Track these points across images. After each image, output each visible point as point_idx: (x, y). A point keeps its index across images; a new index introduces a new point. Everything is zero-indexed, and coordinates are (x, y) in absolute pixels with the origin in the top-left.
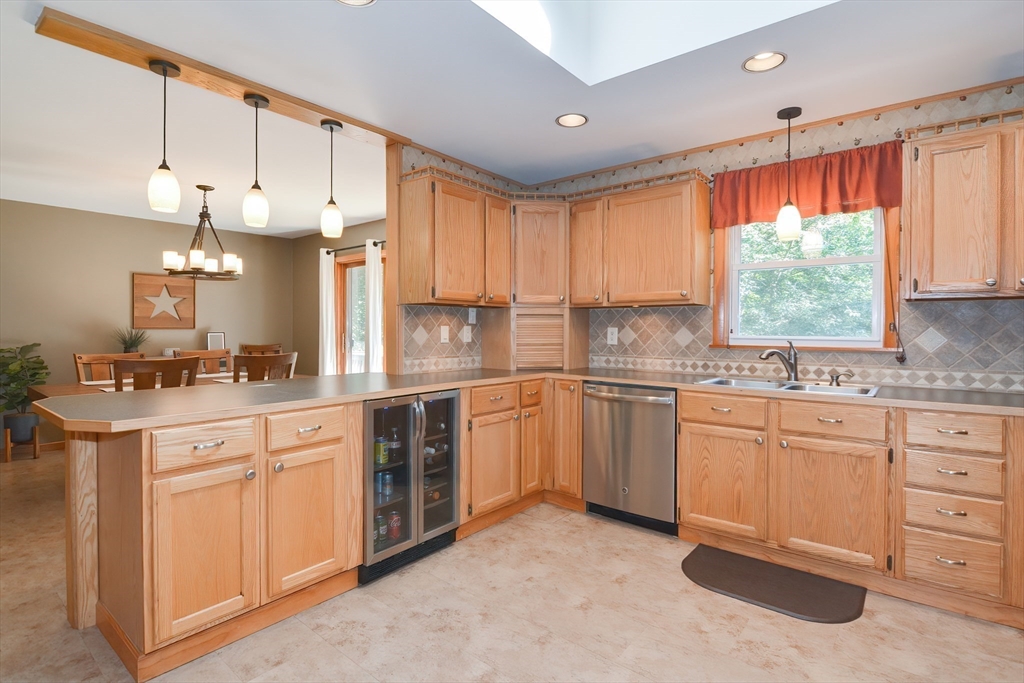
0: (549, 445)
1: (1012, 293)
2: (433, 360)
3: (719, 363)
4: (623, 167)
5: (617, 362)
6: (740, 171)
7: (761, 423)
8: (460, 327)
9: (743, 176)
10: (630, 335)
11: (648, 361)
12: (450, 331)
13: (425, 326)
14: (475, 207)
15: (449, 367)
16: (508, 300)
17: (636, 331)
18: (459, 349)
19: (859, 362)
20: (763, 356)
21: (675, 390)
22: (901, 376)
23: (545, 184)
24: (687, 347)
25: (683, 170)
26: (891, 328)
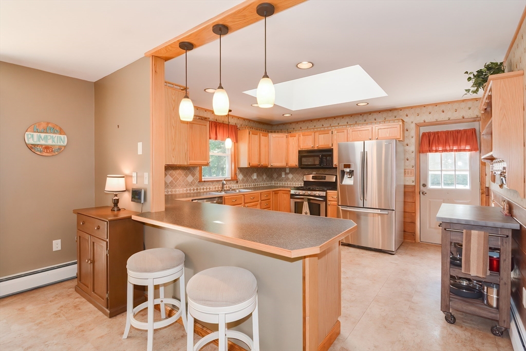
11: (177, 190)
17: (172, 177)
21: (223, 197)
22: (237, 186)
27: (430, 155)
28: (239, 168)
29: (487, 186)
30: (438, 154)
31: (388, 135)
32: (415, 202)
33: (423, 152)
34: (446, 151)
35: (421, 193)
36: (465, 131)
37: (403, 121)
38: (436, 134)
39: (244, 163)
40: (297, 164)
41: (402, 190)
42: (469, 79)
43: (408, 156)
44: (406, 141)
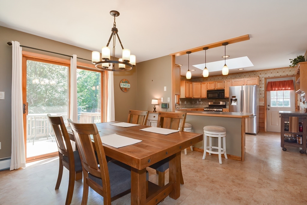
27: (272, 92)
28: (180, 98)
29: (298, 105)
30: (275, 91)
31: (252, 83)
32: (264, 114)
33: (268, 91)
34: (279, 90)
35: (267, 109)
36: (288, 81)
37: (259, 77)
38: (274, 83)
39: (183, 96)
40: (206, 97)
41: (259, 108)
42: (291, 62)
43: (261, 93)
44: (260, 86)
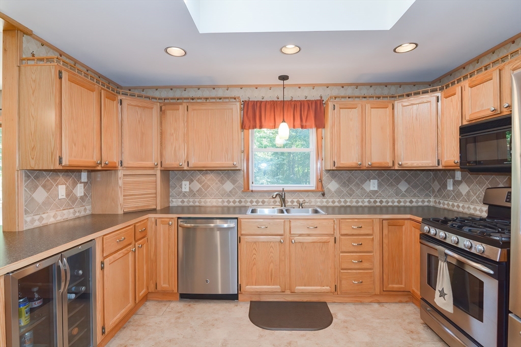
0: (153, 263)
1: (365, 168)
2: (52, 213)
3: (247, 200)
4: (191, 87)
5: (189, 202)
6: (257, 101)
7: (282, 232)
8: (75, 184)
9: (258, 105)
10: (196, 186)
11: (208, 200)
12: (66, 188)
13: (44, 187)
14: (94, 96)
15: (65, 217)
16: (117, 165)
17: (200, 183)
18: (73, 202)
19: (308, 196)
20: (274, 197)
21: (237, 218)
22: (323, 202)
23: (135, 88)
24: (230, 192)
25: (227, 96)
26: (320, 180)
